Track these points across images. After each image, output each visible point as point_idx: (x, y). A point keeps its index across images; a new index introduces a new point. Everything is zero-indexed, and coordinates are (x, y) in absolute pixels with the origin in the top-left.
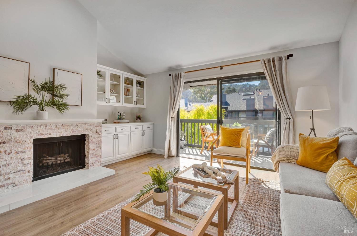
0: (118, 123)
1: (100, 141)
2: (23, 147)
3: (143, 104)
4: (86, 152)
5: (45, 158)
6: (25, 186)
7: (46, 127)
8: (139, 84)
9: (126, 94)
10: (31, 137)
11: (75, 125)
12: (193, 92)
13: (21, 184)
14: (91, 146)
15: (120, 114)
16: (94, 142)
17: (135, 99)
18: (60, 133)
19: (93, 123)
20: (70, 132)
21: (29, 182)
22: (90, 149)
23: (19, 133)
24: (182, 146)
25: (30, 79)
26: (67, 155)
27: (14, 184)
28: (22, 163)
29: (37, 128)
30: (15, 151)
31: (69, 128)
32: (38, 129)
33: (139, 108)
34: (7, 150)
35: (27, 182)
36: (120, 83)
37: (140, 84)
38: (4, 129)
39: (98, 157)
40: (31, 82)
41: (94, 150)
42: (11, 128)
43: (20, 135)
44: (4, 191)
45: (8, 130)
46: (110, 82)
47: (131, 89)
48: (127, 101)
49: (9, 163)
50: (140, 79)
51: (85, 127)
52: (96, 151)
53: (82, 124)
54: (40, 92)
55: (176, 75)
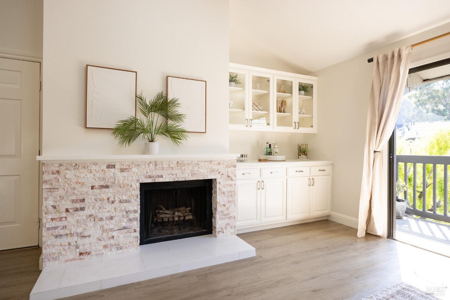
0: (266, 160)
1: (234, 192)
2: (129, 195)
3: (312, 126)
4: (213, 208)
5: (161, 211)
6: (131, 251)
7: (156, 165)
8: (303, 90)
9: (280, 111)
10: (138, 180)
11: (195, 163)
12: (415, 103)
13: (126, 248)
14: (220, 200)
15: (270, 145)
16: (224, 194)
17: (296, 117)
18: (174, 176)
19: (222, 161)
20: (189, 175)
21: (136, 246)
22: (218, 204)
23: (123, 173)
24: (401, 213)
25: (137, 96)
26: (189, 209)
27: (118, 246)
28: (127, 216)
29: (145, 167)
30: (119, 200)
31: (187, 168)
32: (145, 169)
33: (304, 134)
34: (110, 197)
35: (133, 245)
36: (269, 91)
37: (305, 89)
38: (107, 167)
39: (230, 218)
40: (139, 99)
41: (224, 205)
42: (114, 166)
43: (124, 177)
44: (107, 254)
45: (111, 169)
46: (253, 92)
47: (288, 101)
48: (281, 122)
49: (112, 216)
50: (306, 80)
51: (210, 167)
52: (228, 209)
53: (206, 161)
54: (149, 113)
55: (386, 58)
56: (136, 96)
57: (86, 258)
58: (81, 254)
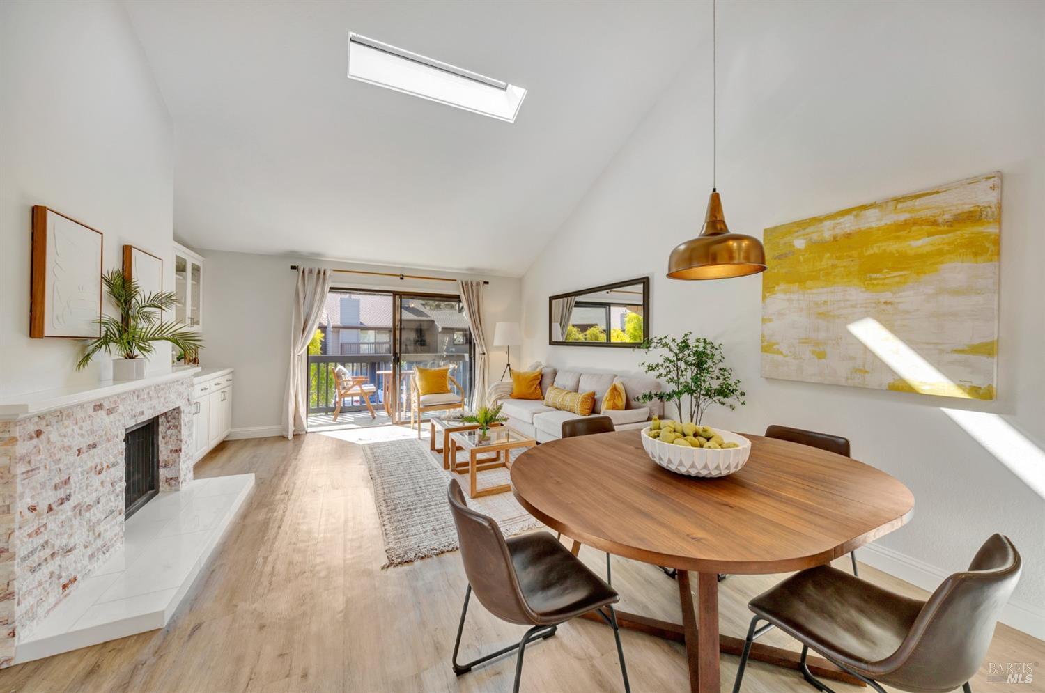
2: (115, 452)
6: (118, 548)
7: (139, 395)
10: (124, 426)
11: (168, 387)
17: (189, 311)
18: (153, 410)
22: (183, 442)
23: (111, 416)
27: (105, 547)
28: (113, 491)
30: (106, 464)
32: (130, 404)
34: (98, 463)
38: (95, 410)
39: (189, 458)
41: (186, 442)
42: (101, 407)
43: (111, 422)
44: (94, 568)
45: (98, 412)
49: (99, 496)
50: (197, 260)
51: (177, 391)
52: (188, 446)
55: (311, 271)
56: (102, 277)
57: (71, 588)
58: (65, 587)
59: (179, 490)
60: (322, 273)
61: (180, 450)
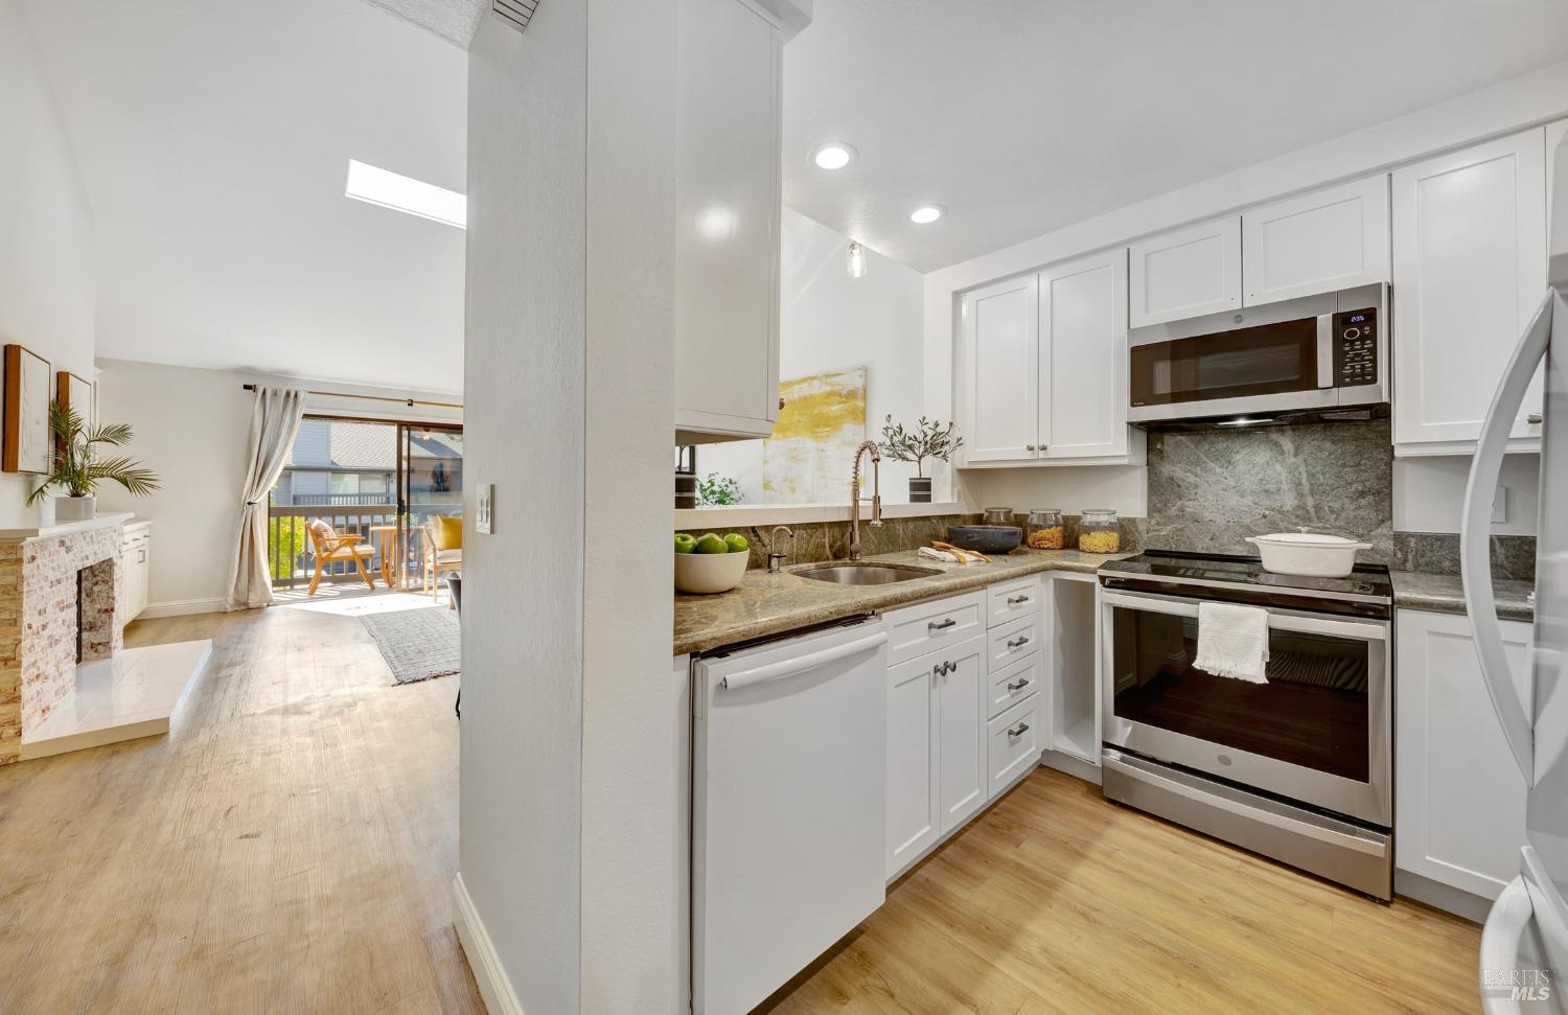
23: (69, 554)
38: (59, 546)
45: (62, 548)
55: (275, 394)
59: (110, 657)
60: (292, 395)
61: (112, 610)
